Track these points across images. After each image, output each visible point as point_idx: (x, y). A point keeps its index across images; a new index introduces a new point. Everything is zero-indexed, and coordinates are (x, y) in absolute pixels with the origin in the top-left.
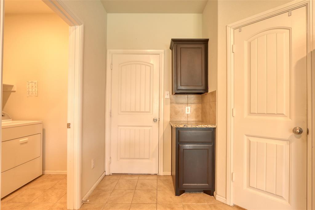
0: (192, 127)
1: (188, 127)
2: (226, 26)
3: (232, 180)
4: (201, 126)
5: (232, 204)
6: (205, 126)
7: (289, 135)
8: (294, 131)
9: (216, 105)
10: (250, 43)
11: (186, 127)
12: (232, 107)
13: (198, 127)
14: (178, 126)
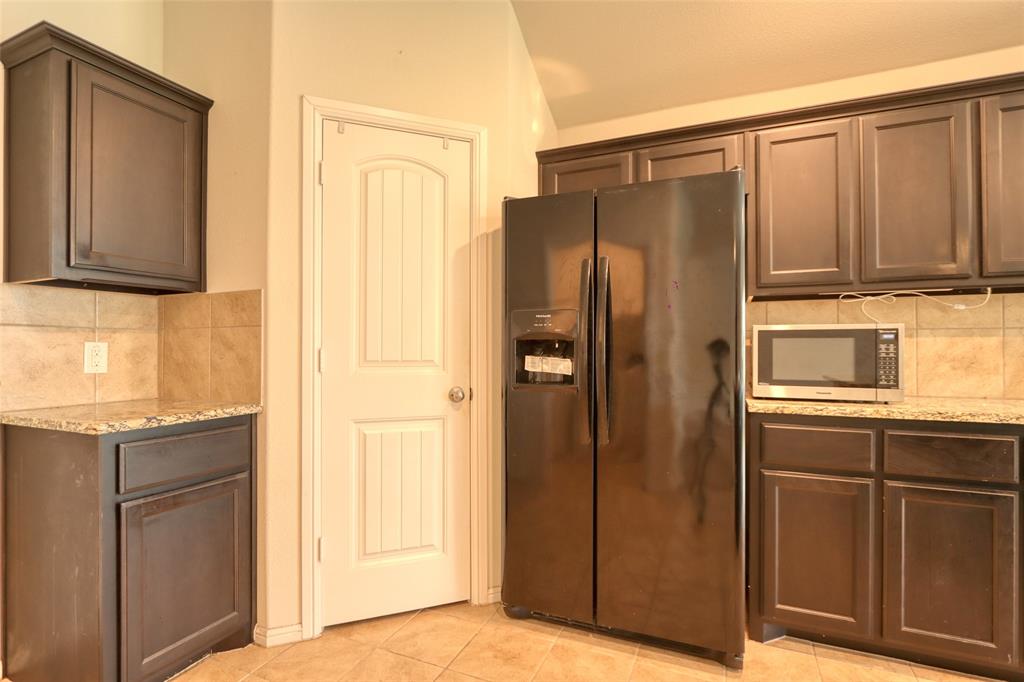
0: (181, 421)
1: (163, 423)
2: (302, 97)
3: (319, 559)
4: (213, 413)
5: (318, 631)
6: (228, 411)
7: (443, 405)
8: (453, 397)
9: (257, 337)
10: (366, 176)
11: (155, 425)
12: (318, 345)
13: (202, 418)
14: (117, 425)
